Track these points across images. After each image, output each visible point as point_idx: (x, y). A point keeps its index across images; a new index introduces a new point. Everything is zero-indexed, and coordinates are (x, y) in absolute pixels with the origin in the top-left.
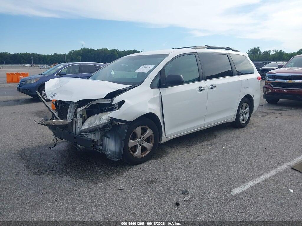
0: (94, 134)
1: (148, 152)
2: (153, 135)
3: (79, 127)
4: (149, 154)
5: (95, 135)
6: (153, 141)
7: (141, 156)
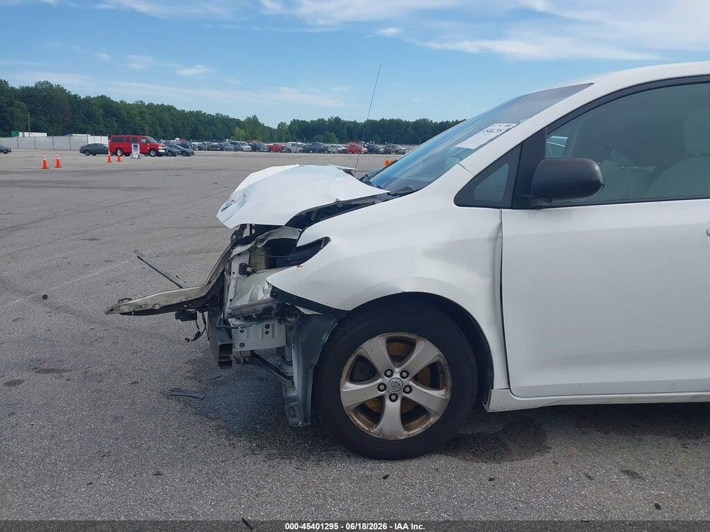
0: (267, 326)
1: (433, 420)
2: (443, 361)
3: (231, 300)
4: (434, 426)
5: (270, 330)
6: (449, 382)
7: (405, 434)
